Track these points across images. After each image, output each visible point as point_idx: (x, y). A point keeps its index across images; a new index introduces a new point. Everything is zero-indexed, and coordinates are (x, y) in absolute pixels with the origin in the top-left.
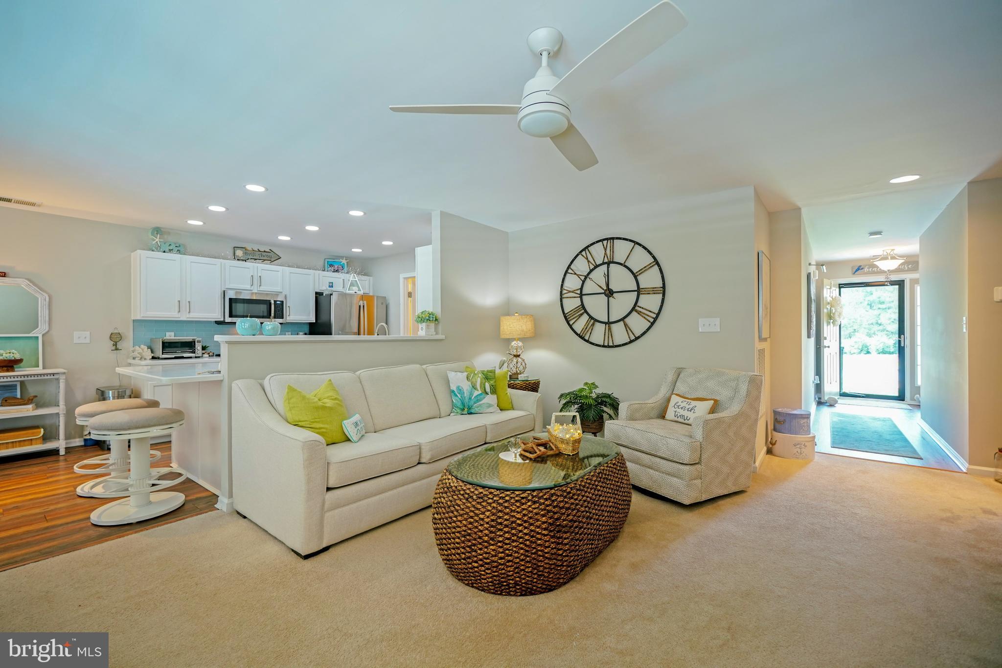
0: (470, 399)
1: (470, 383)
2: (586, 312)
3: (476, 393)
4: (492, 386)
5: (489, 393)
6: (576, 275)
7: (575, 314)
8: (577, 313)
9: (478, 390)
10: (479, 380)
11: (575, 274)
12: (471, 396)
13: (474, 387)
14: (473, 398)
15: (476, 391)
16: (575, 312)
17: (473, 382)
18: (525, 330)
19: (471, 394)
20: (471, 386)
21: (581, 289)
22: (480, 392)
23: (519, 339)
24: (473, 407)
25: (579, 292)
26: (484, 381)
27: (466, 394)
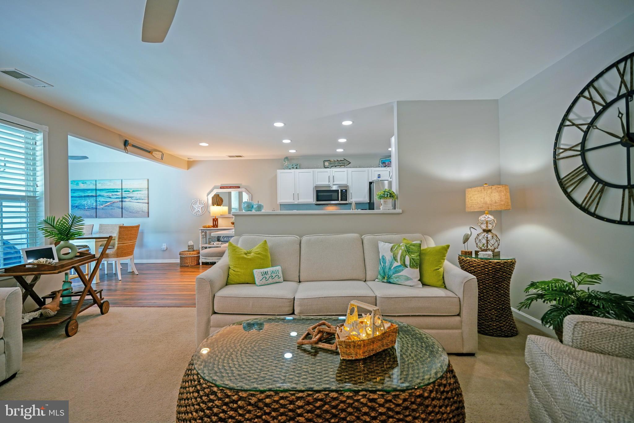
0: (390, 268)
1: (392, 254)
2: (591, 173)
3: (396, 264)
4: (413, 259)
5: (409, 266)
6: (574, 127)
7: (573, 179)
8: (577, 176)
9: (397, 262)
10: (400, 252)
11: (574, 124)
12: (391, 266)
13: (395, 259)
14: (392, 268)
15: (396, 262)
16: (573, 175)
17: (395, 253)
18: (488, 202)
19: (391, 265)
20: (392, 257)
21: (583, 144)
22: (399, 264)
23: (490, 213)
24: (392, 277)
25: (579, 148)
26: (405, 254)
27: (387, 264)
